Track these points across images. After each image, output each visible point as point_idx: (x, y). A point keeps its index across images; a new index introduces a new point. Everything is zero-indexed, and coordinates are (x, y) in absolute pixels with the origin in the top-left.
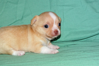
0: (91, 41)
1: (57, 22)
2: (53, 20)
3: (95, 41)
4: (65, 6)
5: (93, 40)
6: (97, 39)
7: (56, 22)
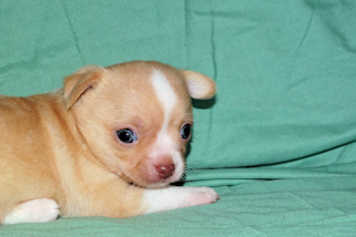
0: (325, 169)
1: (177, 122)
2: (162, 114)
3: (340, 169)
4: (221, 14)
5: (328, 163)
6: (346, 160)
7: (171, 122)
